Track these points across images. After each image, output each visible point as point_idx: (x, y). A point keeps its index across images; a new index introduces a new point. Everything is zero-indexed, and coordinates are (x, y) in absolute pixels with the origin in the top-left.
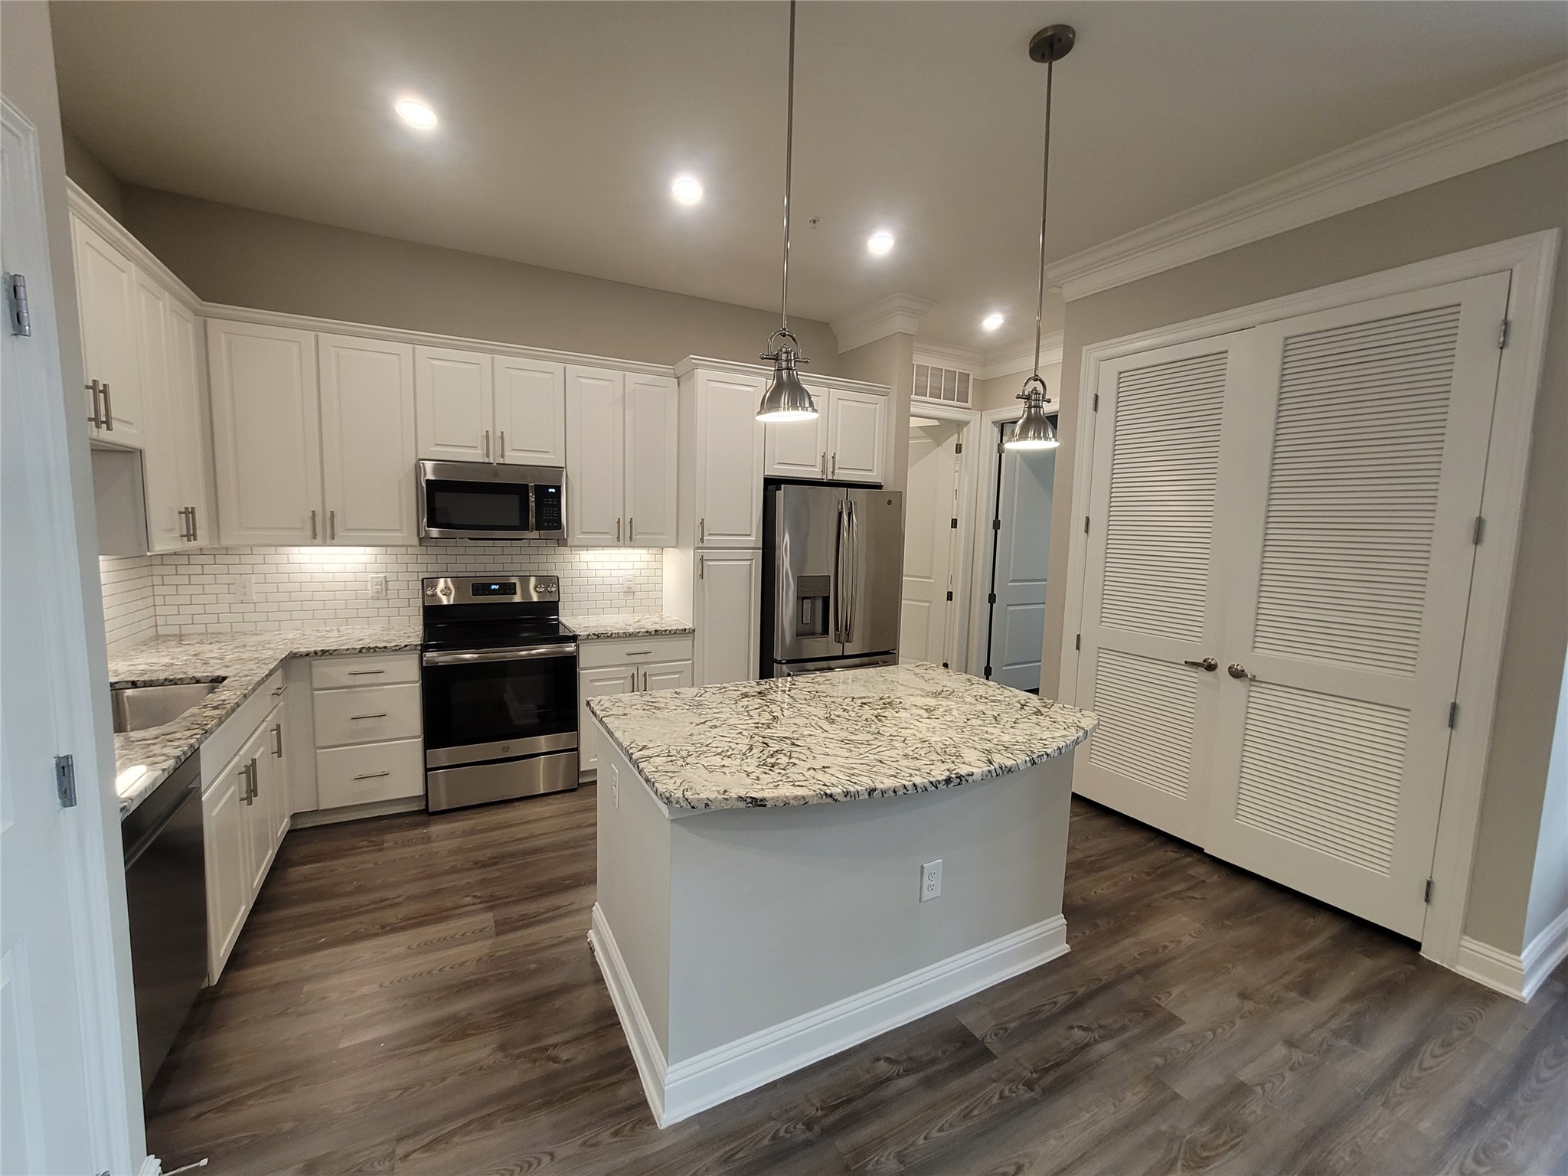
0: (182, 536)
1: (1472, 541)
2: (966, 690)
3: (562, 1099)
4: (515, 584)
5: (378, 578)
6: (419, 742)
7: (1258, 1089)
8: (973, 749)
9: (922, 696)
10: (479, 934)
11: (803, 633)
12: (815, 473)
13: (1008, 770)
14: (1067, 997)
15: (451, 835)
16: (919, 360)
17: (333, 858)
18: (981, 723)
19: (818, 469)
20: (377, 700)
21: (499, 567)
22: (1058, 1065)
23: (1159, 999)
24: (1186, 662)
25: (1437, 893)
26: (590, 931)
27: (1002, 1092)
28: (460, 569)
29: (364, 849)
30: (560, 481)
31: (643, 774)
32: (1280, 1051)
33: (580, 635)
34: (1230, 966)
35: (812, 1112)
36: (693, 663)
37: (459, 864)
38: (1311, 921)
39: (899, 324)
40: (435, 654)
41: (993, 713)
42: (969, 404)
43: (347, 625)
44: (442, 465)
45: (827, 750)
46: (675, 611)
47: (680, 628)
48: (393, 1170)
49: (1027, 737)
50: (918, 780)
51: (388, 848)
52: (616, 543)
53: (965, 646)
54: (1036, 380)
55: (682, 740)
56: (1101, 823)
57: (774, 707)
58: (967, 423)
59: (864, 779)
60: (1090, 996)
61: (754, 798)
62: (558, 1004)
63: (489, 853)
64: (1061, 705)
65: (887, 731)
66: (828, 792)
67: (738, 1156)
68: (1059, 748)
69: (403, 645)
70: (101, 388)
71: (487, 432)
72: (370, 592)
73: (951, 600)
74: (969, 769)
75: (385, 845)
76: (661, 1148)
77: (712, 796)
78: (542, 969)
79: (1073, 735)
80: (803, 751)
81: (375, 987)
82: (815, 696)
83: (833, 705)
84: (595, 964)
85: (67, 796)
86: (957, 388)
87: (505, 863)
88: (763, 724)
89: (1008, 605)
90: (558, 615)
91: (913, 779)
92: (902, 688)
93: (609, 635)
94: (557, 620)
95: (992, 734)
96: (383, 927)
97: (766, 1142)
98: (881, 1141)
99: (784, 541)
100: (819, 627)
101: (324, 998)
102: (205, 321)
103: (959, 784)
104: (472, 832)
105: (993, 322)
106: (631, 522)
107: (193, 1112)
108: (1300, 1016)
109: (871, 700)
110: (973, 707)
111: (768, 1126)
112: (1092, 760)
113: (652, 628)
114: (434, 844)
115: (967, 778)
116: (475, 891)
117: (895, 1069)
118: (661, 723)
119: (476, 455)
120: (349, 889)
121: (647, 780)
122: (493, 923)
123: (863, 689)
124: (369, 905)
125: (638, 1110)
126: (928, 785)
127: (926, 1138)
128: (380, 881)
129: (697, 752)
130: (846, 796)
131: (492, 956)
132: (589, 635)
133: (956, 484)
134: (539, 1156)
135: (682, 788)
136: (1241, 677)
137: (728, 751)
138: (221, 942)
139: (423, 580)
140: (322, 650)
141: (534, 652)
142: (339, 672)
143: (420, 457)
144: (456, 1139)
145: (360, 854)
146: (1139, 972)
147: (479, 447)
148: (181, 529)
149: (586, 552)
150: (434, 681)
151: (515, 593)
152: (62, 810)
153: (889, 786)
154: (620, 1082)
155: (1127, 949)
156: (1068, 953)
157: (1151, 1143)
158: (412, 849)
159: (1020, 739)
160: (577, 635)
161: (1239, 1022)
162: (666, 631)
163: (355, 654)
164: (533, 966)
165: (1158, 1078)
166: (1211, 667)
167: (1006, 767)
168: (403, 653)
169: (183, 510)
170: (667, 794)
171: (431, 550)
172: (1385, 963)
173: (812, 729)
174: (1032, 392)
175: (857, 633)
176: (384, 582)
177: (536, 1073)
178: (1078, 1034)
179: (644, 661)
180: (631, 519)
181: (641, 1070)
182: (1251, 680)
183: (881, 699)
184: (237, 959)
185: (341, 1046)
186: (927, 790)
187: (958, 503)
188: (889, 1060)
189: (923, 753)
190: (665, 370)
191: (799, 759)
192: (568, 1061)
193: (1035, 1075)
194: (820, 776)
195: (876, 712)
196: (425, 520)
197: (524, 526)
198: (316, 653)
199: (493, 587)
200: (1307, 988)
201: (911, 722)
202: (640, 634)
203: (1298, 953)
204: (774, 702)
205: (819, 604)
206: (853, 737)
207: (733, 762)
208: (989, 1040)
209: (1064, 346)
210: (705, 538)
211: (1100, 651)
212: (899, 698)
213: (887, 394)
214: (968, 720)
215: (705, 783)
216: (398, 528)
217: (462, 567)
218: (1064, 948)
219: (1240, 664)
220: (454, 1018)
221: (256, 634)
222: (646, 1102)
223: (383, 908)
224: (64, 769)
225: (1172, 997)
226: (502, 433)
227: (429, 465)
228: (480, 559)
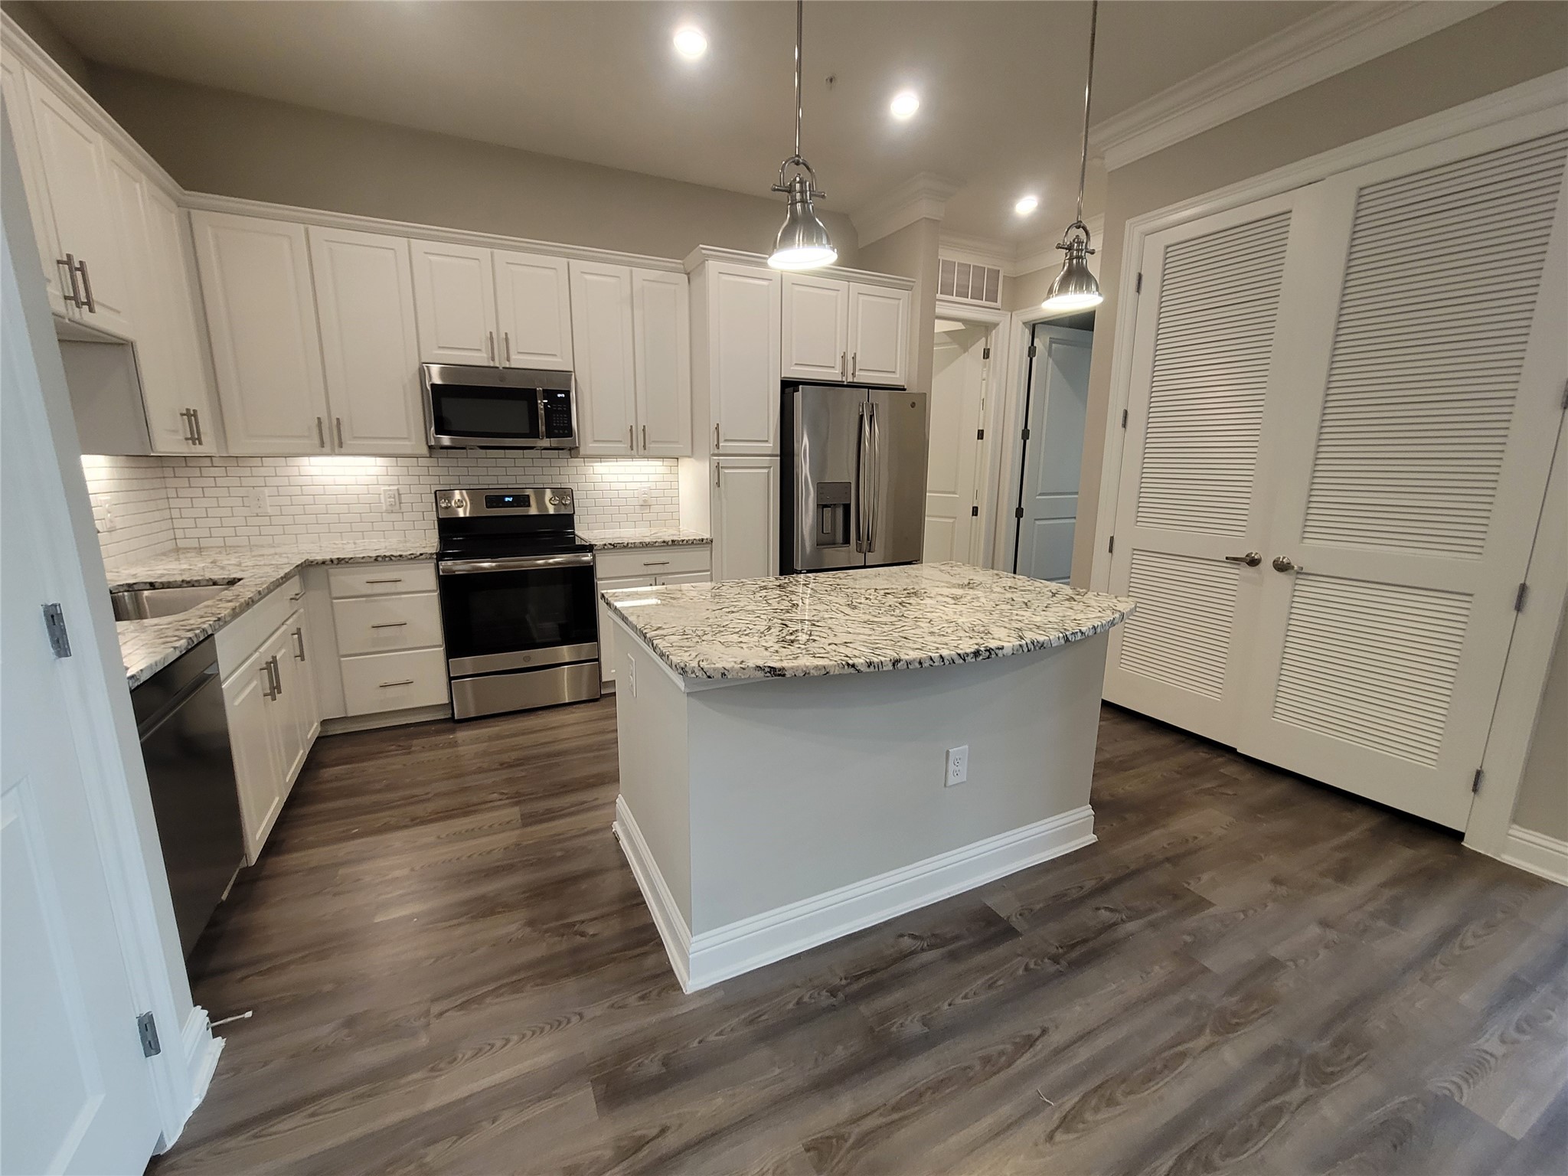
0: (187, 439)
1: (1560, 407)
2: (994, 583)
3: (590, 968)
4: (528, 496)
5: (390, 490)
6: (440, 651)
7: (1290, 964)
8: (1003, 628)
9: (948, 587)
10: (506, 826)
11: (824, 542)
12: (834, 375)
13: (1040, 645)
14: (1093, 882)
15: (477, 740)
16: (945, 255)
17: (363, 761)
18: (1010, 607)
19: (838, 371)
20: (397, 608)
21: (512, 480)
22: (1085, 941)
23: (1189, 884)
24: (1227, 558)
25: (1486, 784)
26: (615, 823)
27: (1027, 965)
28: (474, 482)
29: (392, 753)
30: (570, 386)
31: (657, 650)
32: (1314, 930)
33: (596, 545)
34: (1262, 855)
35: (836, 981)
36: (711, 574)
37: (485, 766)
38: (1348, 815)
39: (925, 209)
40: (450, 563)
41: (1023, 600)
42: (999, 304)
43: (363, 539)
44: (448, 370)
45: (849, 629)
46: (691, 523)
47: (697, 538)
48: (429, 1025)
49: (1060, 618)
50: (945, 653)
51: (414, 752)
52: (629, 452)
53: (992, 548)
54: (1078, 227)
55: (699, 623)
56: (1130, 727)
57: (793, 597)
58: (995, 325)
59: (888, 652)
60: (1118, 881)
61: (772, 668)
62: (584, 886)
63: (514, 755)
64: (1096, 593)
65: (912, 615)
66: (850, 662)
67: (763, 1018)
68: (1094, 627)
69: (418, 553)
70: (77, 265)
71: (491, 333)
72: (384, 505)
73: (976, 515)
74: (999, 644)
75: (413, 749)
76: (687, 1010)
77: (728, 666)
78: (568, 856)
79: (1108, 616)
80: (823, 630)
81: (405, 872)
82: (836, 588)
83: (854, 595)
84: (620, 851)
85: (61, 645)
86: (985, 286)
87: (529, 765)
88: (782, 610)
89: (1036, 520)
90: (574, 529)
91: (939, 651)
92: (927, 581)
93: (625, 545)
94: (573, 533)
95: (1023, 616)
96: (412, 820)
97: (791, 1006)
98: (906, 1008)
99: (804, 443)
100: (840, 537)
101: (359, 880)
102: (189, 213)
103: (988, 658)
104: (499, 737)
105: (1026, 205)
106: (644, 430)
107: (239, 975)
108: (1336, 900)
109: (894, 591)
110: (1002, 596)
111: (793, 992)
112: (1122, 665)
113: (668, 539)
114: (460, 749)
115: (997, 651)
116: (502, 789)
117: (918, 944)
118: (677, 609)
119: (480, 358)
120: (378, 786)
121: (662, 655)
122: (519, 816)
123: (886, 582)
124: (398, 801)
125: (665, 977)
126: (956, 657)
127: (950, 1005)
128: (408, 780)
129: (713, 632)
130: (869, 666)
131: (519, 845)
132: (605, 545)
133: (983, 392)
134: (568, 1016)
135: (697, 659)
136: (1286, 570)
137: (745, 630)
138: (257, 829)
139: (435, 493)
140: (338, 559)
141: (551, 561)
142: (354, 580)
143: (423, 361)
144: (488, 1000)
145: (387, 757)
146: (1168, 860)
147: (484, 350)
148: (185, 432)
149: (599, 464)
150: (451, 589)
151: (529, 506)
152: (58, 660)
153: (914, 657)
154: (645, 954)
155: (1156, 840)
156: (1094, 843)
157: (1179, 1011)
158: (441, 752)
159: (1051, 619)
160: (593, 545)
161: (1270, 906)
162: (683, 541)
163: (370, 562)
164: (559, 854)
165: (1187, 955)
166: (1253, 562)
167: (1038, 642)
168: (418, 562)
169: (185, 412)
170: (682, 665)
171: (442, 462)
172: (1428, 853)
173: (833, 613)
174: (1074, 241)
175: (879, 543)
176: (397, 495)
177: (564, 945)
178: (1104, 915)
179: (661, 572)
180: (644, 426)
181: (667, 944)
182: (1298, 573)
183: (904, 590)
184: (273, 845)
185: (378, 920)
186: (954, 662)
187: (985, 413)
188: (913, 937)
189: (949, 631)
190: (673, 265)
191: (820, 636)
192: (594, 935)
193: (1061, 950)
194: (842, 649)
195: (900, 600)
196: (433, 429)
197: (534, 434)
198: (332, 561)
199: (507, 499)
200: (1343, 874)
201: (937, 607)
202: (657, 544)
203: (1336, 842)
204: (793, 593)
205: (840, 512)
206: (876, 619)
207: (752, 639)
208: (1014, 919)
209: (1104, 232)
210: (721, 444)
211: (1135, 552)
212: (924, 589)
213: (911, 289)
214: (997, 605)
215: (721, 655)
216: (405, 436)
217: (475, 480)
218: (1091, 838)
219: (1286, 557)
220: (483, 898)
221: (274, 547)
222: (672, 970)
223: (412, 804)
224: (54, 617)
225: (1202, 882)
226: (506, 334)
227: (435, 369)
228: (492, 472)
